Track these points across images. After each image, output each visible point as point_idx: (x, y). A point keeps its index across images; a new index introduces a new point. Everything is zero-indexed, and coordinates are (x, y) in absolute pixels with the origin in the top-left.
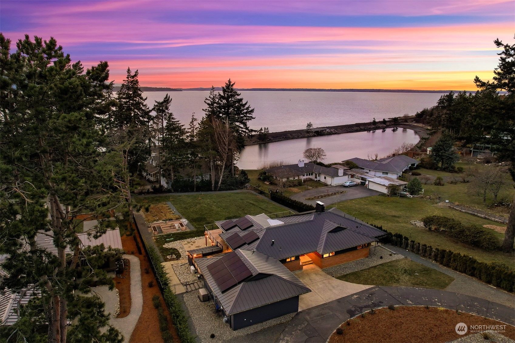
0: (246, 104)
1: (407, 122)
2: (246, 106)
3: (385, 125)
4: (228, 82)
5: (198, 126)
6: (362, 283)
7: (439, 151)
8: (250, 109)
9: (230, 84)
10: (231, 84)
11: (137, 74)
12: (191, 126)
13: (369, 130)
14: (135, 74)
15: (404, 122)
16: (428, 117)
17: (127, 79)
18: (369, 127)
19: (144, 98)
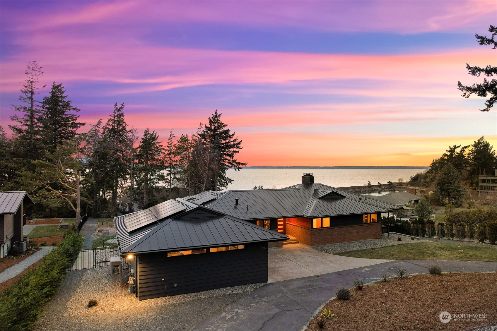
0: (233, 135)
1: (401, 186)
2: (234, 138)
3: (380, 189)
4: (214, 114)
5: (175, 143)
6: (376, 257)
7: (443, 184)
8: (238, 141)
9: (216, 116)
10: (218, 115)
11: (123, 106)
12: (169, 143)
13: (365, 192)
14: (121, 107)
15: (399, 186)
16: (422, 180)
17: (114, 114)
18: (365, 189)
19: (128, 130)
